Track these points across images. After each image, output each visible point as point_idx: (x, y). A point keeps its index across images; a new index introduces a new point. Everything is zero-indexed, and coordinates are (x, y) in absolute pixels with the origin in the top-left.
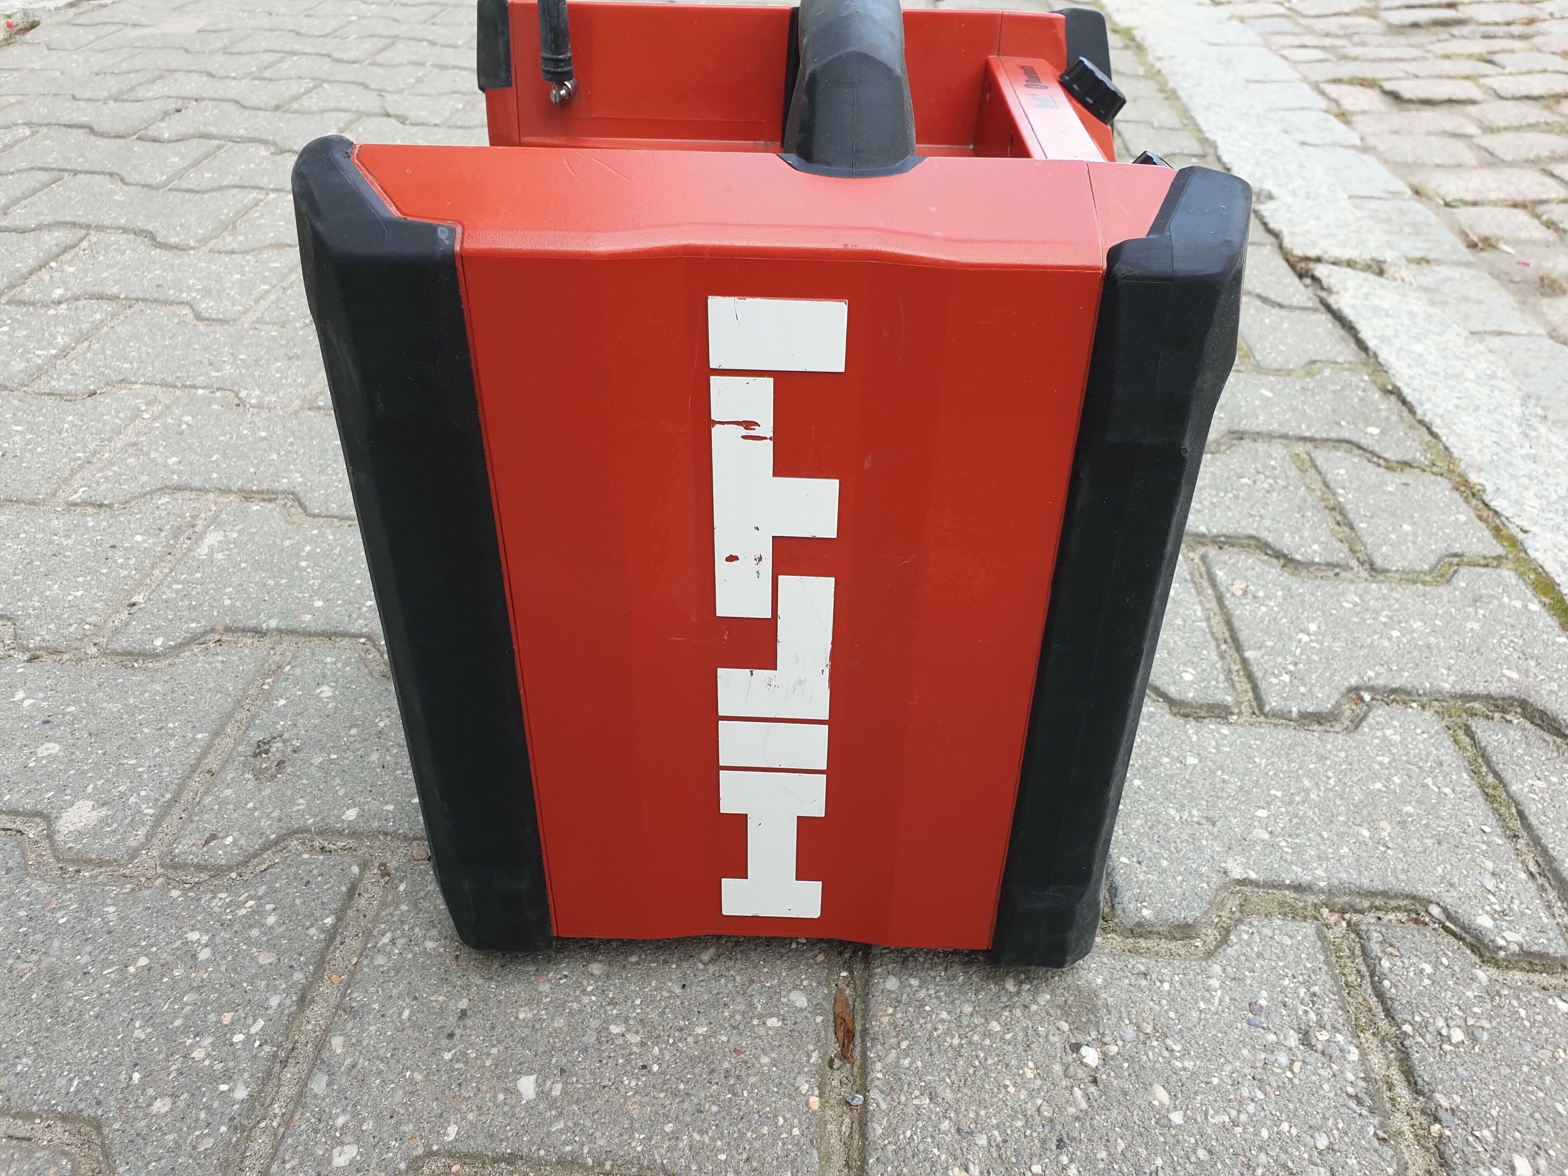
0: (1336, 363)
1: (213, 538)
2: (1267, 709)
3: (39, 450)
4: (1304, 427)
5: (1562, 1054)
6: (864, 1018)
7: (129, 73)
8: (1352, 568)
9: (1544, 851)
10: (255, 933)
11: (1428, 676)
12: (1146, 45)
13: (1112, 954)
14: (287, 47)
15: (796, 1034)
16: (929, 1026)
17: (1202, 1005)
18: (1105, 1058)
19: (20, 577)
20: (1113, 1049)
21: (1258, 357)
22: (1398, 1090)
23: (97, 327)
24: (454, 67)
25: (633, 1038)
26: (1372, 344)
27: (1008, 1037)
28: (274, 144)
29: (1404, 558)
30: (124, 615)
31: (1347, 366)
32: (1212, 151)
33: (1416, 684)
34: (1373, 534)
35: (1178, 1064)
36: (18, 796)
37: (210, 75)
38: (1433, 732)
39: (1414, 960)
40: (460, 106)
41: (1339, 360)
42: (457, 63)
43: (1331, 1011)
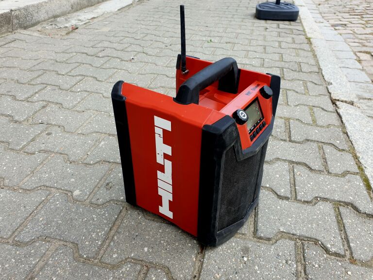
0: (335, 125)
1: (103, 143)
2: (297, 199)
3: (74, 122)
4: (323, 140)
5: (337, 272)
7: (95, 41)
8: (324, 172)
9: (346, 234)
10: (104, 217)
11: (333, 196)
12: (313, 43)
13: (254, 242)
14: (126, 36)
15: (193, 247)
17: (268, 253)
18: (248, 260)
19: (69, 147)
20: (250, 258)
21: (317, 123)
22: (302, 274)
23: (85, 97)
24: (159, 41)
25: (165, 244)
26: (344, 122)
27: (231, 253)
28: (121, 58)
29: (336, 171)
30: (86, 156)
31: (337, 126)
32: (321, 71)
33: (330, 198)
34: (331, 165)
35: (261, 263)
36: (67, 188)
37: (110, 42)
38: (330, 208)
39: (313, 251)
40: (159, 51)
43: (293, 258)
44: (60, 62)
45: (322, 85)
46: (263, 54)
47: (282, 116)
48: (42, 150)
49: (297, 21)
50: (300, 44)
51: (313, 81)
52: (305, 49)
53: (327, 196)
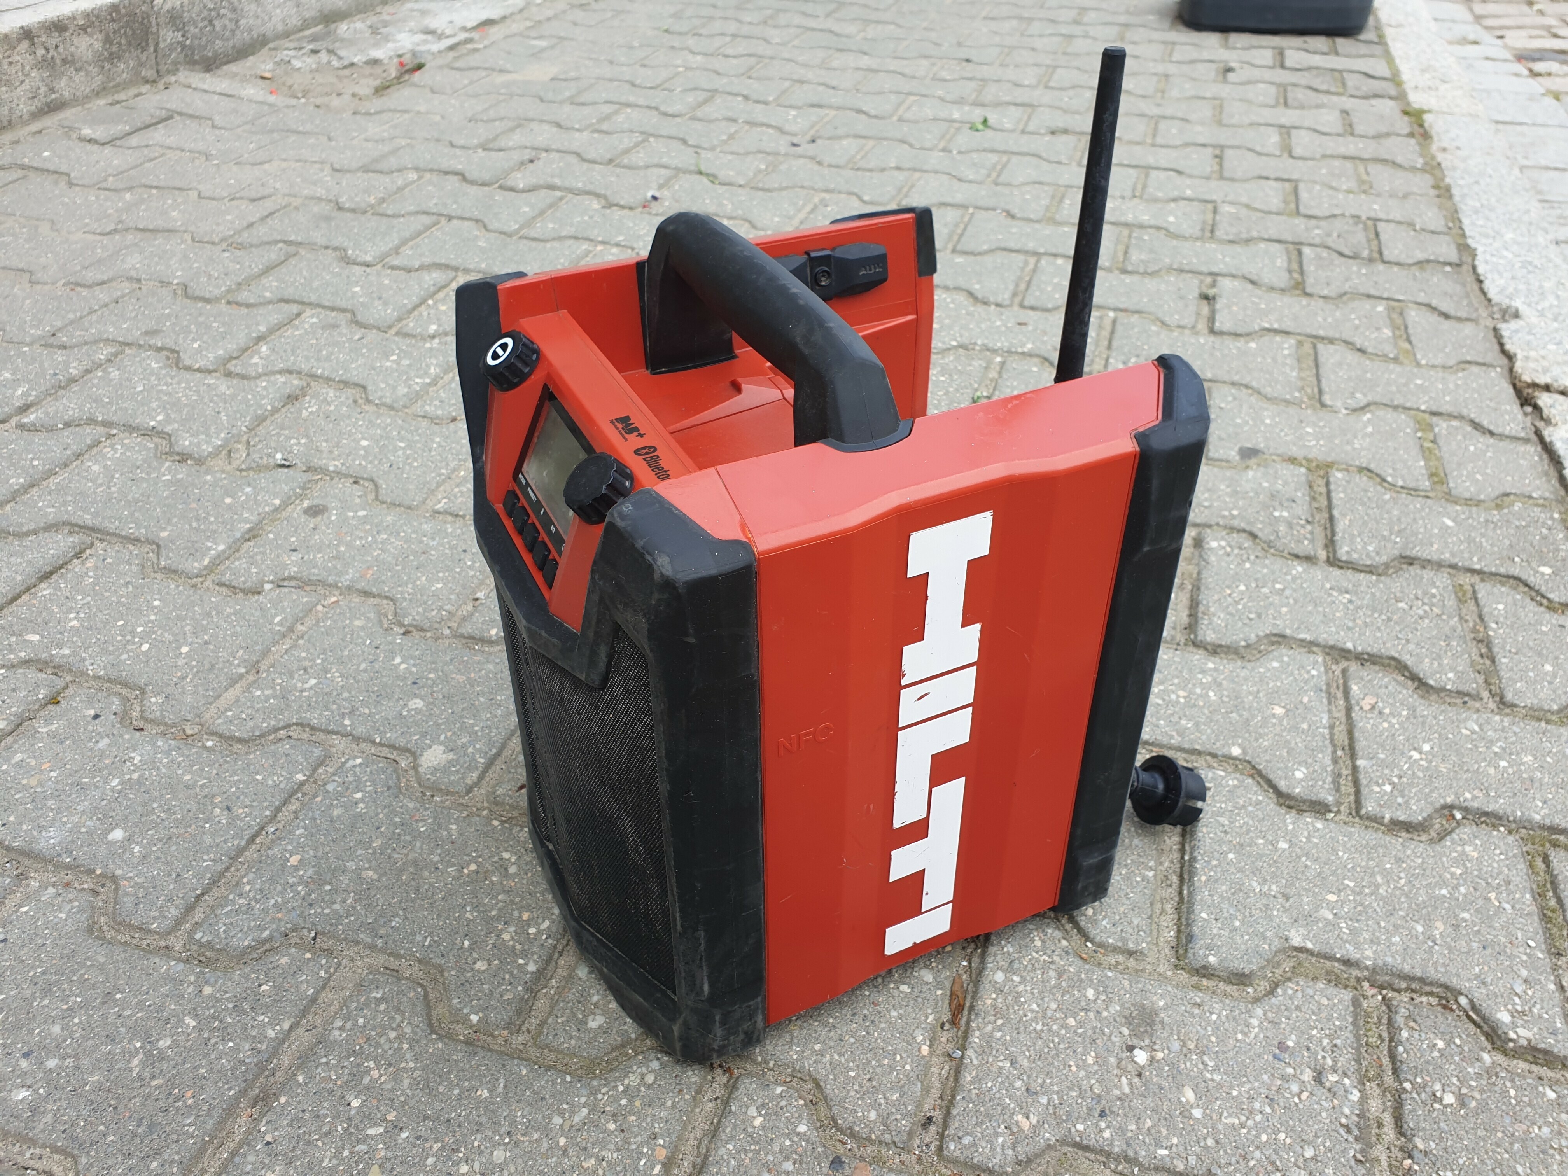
0: (1530, 497)
2: (1363, 812)
3: (416, 464)
4: (1475, 559)
5: (1536, 1130)
6: (973, 998)
7: (494, 120)
8: (1482, 699)
11: (1522, 806)
12: (1433, 133)
13: (1177, 986)
14: (623, 99)
15: (920, 1000)
16: (1021, 1012)
17: (1240, 1036)
18: (1152, 1060)
19: (399, 568)
20: (1160, 1055)
21: (1451, 485)
22: (1385, 1129)
24: (762, 125)
27: (1080, 1031)
28: (605, 197)
29: (1536, 696)
30: (470, 608)
31: (1541, 502)
32: (1470, 260)
33: (1509, 811)
34: (1512, 670)
35: (1208, 1076)
36: (395, 735)
37: (559, 125)
38: (1511, 854)
39: (1432, 1036)
40: (763, 167)
41: (1535, 495)
42: (765, 121)
43: (1345, 1060)
44: (353, 211)
45: (1475, 321)
46: (1214, 184)
47: (1295, 451)
48: (290, 578)
49: (1363, 37)
50: (1378, 137)
51: (1434, 303)
52: (1399, 159)
53: (1499, 805)
